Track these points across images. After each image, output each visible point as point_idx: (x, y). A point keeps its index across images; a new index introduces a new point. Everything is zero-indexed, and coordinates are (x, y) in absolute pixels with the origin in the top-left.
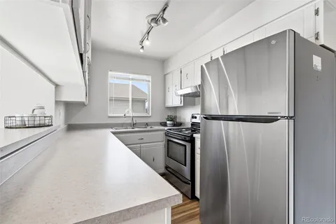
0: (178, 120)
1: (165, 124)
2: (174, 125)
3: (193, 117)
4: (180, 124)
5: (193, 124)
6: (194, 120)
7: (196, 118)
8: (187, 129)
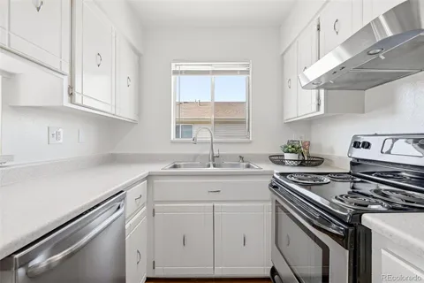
0: (313, 152)
1: (278, 160)
2: (302, 163)
3: (356, 145)
4: (318, 161)
5: (355, 163)
6: (361, 153)
7: (367, 145)
8: (337, 176)
